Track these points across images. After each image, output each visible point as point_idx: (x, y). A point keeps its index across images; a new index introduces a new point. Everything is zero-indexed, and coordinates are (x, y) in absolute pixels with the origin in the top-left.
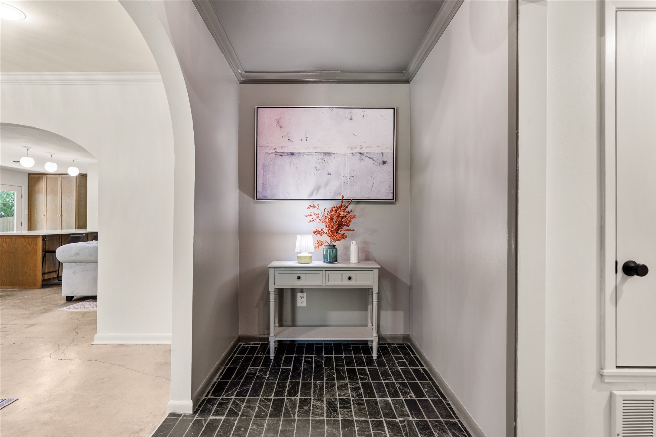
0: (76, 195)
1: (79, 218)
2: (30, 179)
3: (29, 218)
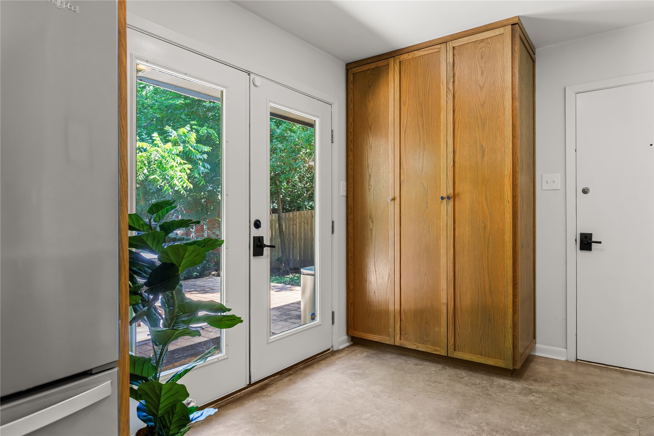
2: (349, 82)
3: (349, 209)
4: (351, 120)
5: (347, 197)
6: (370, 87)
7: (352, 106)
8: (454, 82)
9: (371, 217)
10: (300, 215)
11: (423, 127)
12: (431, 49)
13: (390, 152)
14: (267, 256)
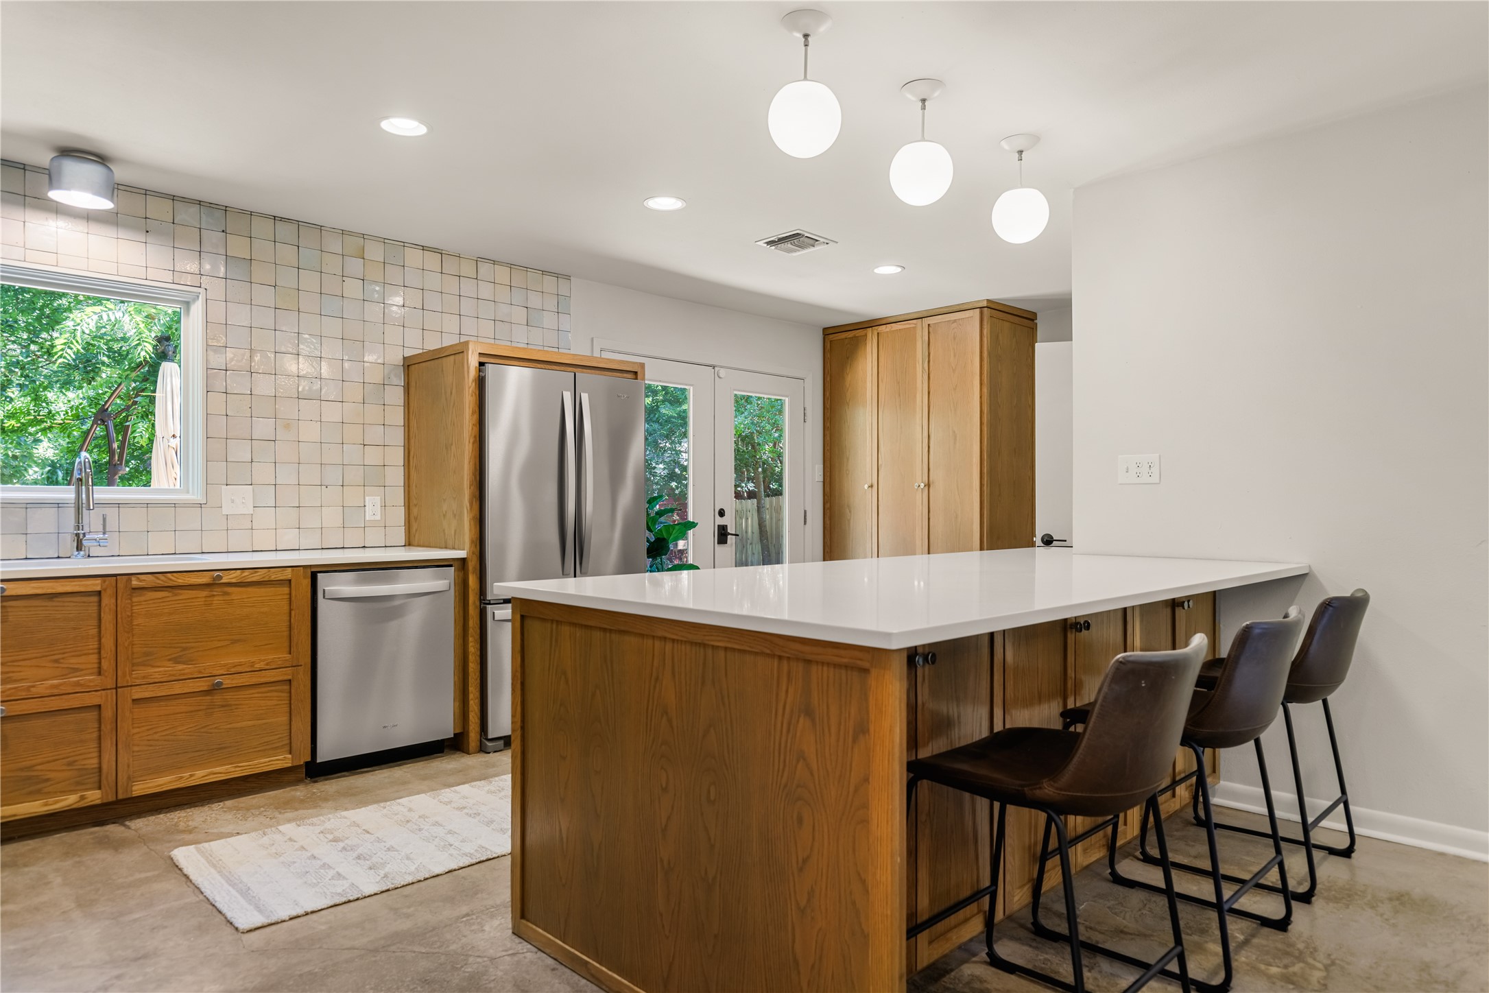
0: (981, 397)
1: (991, 494)
2: (826, 350)
3: (826, 497)
4: (828, 394)
5: (824, 482)
6: (848, 358)
7: (828, 379)
8: (929, 362)
9: (849, 506)
10: (771, 503)
11: (900, 408)
12: (907, 324)
13: (868, 434)
14: (732, 545)
